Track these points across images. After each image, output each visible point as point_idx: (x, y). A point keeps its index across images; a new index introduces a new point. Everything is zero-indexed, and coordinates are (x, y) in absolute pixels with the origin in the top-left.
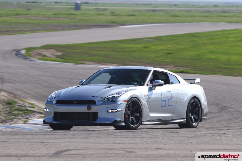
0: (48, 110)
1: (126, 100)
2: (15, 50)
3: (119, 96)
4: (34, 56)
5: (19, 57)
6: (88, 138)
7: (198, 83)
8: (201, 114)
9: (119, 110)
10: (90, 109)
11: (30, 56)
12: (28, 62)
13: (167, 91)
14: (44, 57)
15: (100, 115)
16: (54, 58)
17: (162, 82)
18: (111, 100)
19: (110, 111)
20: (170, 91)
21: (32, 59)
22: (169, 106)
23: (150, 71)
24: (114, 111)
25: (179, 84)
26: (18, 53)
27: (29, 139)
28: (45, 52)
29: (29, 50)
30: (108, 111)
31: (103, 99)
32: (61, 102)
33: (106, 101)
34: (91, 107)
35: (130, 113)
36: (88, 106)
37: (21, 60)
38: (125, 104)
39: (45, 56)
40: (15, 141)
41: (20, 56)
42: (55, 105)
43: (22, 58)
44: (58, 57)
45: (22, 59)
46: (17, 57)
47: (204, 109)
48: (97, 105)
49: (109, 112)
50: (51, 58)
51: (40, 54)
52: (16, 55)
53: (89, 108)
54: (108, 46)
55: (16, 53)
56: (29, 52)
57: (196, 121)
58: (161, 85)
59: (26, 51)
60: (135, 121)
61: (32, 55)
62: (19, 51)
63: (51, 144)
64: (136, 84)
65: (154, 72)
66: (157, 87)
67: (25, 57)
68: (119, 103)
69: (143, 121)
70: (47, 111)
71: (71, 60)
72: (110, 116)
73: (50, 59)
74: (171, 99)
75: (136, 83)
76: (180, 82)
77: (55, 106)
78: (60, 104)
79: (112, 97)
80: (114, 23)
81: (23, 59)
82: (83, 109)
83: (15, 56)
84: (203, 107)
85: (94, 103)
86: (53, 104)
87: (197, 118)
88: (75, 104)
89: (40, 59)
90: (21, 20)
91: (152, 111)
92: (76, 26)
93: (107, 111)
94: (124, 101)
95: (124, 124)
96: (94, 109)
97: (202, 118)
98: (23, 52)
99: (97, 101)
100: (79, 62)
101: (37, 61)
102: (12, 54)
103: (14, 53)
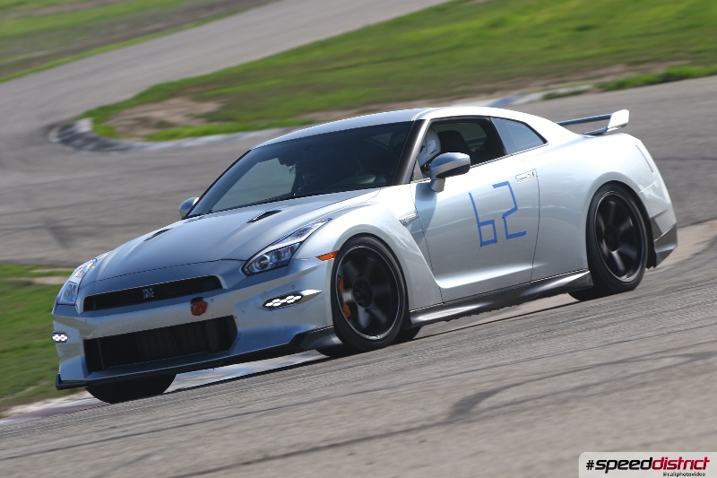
0: (63, 338)
1: (330, 250)
2: (53, 127)
3: (301, 243)
4: (130, 130)
5: (79, 148)
7: (622, 128)
8: (651, 239)
9: (306, 293)
10: (204, 311)
11: (113, 134)
12: (114, 156)
13: (495, 186)
14: (164, 129)
15: (244, 325)
16: (200, 125)
17: (463, 157)
18: (275, 260)
19: (277, 303)
20: (507, 183)
21: (126, 142)
22: (509, 237)
23: (420, 122)
24: (291, 299)
25: (544, 148)
26: (68, 135)
28: (158, 112)
29: (101, 114)
30: (268, 305)
31: (241, 264)
32: (99, 301)
33: (257, 271)
34: (205, 300)
35: (354, 294)
36: (193, 301)
37: (86, 156)
38: (326, 266)
39: (163, 124)
41: (77, 142)
42: (81, 315)
43: (89, 147)
44: (210, 117)
45: (90, 153)
46: (69, 149)
47: (657, 220)
48: (225, 291)
49: (272, 307)
50: (187, 127)
51: (144, 122)
52: (66, 142)
53: (199, 307)
55: (60, 136)
56: (108, 123)
57: (631, 265)
58: (462, 170)
59: (96, 122)
60: (382, 318)
61: (119, 129)
64: (372, 180)
65: (435, 124)
66: (449, 180)
67: (100, 144)
68: (306, 267)
69: (417, 314)
70: (60, 341)
72: (277, 322)
73: (189, 131)
74: (515, 209)
75: (371, 177)
76: (545, 141)
77: (83, 319)
78: (98, 308)
79: (277, 253)
81: (92, 150)
82: (177, 313)
83: (61, 147)
84: (651, 213)
85: (211, 284)
86: (76, 314)
87: (633, 253)
88: (150, 299)
89: (150, 138)
91: (442, 269)
93: (264, 305)
94: (321, 258)
95: (336, 340)
96: (217, 307)
97: (657, 251)
98: (85, 126)
99: (224, 276)
100: (291, 120)
101: (144, 147)
102: (49, 143)
103: (54, 137)
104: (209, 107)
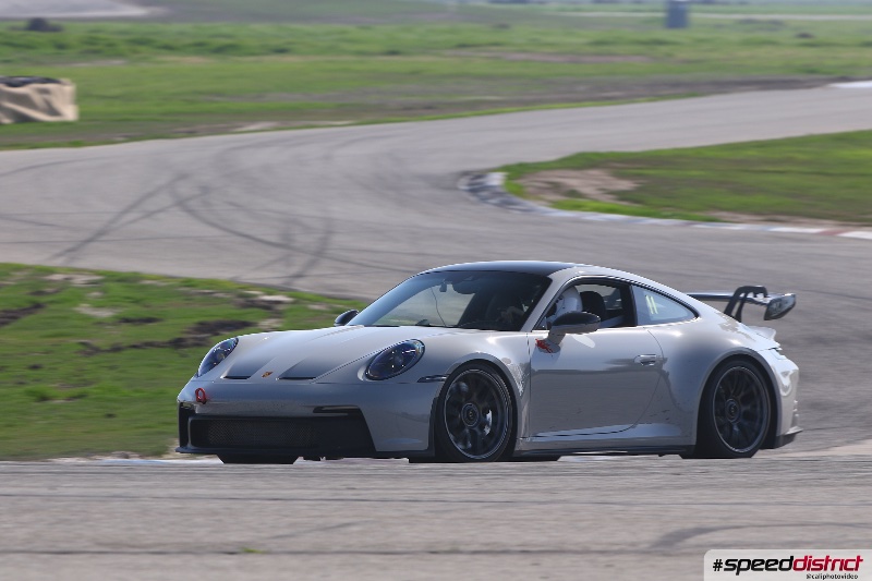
2: (465, 174)
4: (536, 195)
5: (484, 200)
6: (763, 485)
11: (521, 193)
12: (515, 215)
14: (573, 198)
16: (609, 201)
21: (530, 204)
26: (475, 184)
27: (551, 491)
28: (573, 181)
29: (516, 171)
37: (489, 210)
39: (573, 193)
40: (507, 499)
41: (483, 194)
43: (493, 201)
44: (622, 196)
45: (493, 207)
46: (473, 198)
50: (596, 200)
51: (555, 187)
52: (473, 191)
54: (801, 156)
55: (470, 185)
56: (520, 182)
59: (509, 178)
61: (530, 189)
62: (481, 174)
63: (637, 508)
67: (505, 200)
71: (669, 206)
73: (595, 205)
80: (812, 72)
81: (495, 205)
83: (466, 195)
89: (556, 205)
90: (479, 64)
92: (676, 85)
98: (496, 180)
100: (697, 214)
101: (546, 212)
102: (456, 189)
103: (463, 184)
104: (625, 185)
